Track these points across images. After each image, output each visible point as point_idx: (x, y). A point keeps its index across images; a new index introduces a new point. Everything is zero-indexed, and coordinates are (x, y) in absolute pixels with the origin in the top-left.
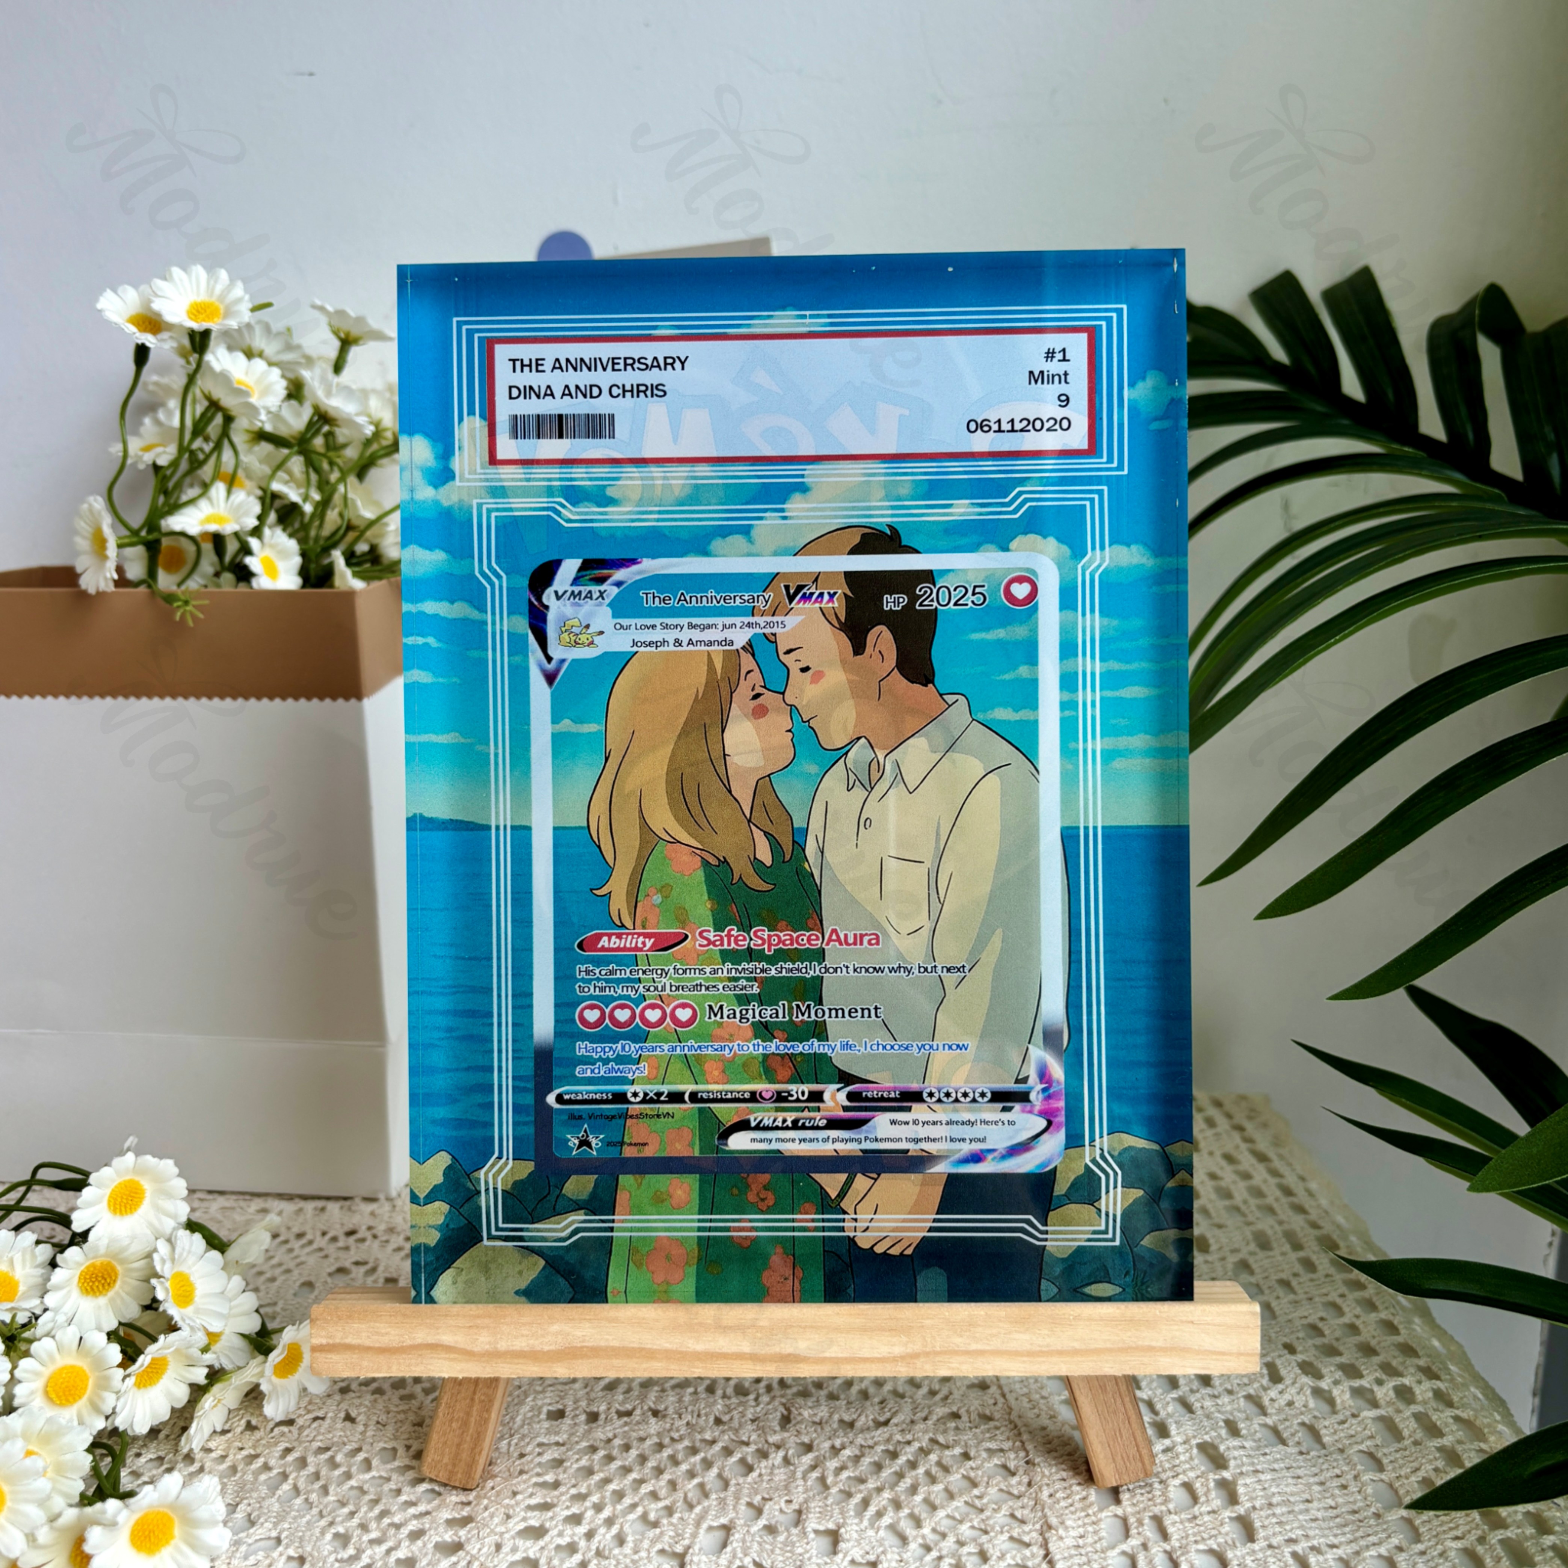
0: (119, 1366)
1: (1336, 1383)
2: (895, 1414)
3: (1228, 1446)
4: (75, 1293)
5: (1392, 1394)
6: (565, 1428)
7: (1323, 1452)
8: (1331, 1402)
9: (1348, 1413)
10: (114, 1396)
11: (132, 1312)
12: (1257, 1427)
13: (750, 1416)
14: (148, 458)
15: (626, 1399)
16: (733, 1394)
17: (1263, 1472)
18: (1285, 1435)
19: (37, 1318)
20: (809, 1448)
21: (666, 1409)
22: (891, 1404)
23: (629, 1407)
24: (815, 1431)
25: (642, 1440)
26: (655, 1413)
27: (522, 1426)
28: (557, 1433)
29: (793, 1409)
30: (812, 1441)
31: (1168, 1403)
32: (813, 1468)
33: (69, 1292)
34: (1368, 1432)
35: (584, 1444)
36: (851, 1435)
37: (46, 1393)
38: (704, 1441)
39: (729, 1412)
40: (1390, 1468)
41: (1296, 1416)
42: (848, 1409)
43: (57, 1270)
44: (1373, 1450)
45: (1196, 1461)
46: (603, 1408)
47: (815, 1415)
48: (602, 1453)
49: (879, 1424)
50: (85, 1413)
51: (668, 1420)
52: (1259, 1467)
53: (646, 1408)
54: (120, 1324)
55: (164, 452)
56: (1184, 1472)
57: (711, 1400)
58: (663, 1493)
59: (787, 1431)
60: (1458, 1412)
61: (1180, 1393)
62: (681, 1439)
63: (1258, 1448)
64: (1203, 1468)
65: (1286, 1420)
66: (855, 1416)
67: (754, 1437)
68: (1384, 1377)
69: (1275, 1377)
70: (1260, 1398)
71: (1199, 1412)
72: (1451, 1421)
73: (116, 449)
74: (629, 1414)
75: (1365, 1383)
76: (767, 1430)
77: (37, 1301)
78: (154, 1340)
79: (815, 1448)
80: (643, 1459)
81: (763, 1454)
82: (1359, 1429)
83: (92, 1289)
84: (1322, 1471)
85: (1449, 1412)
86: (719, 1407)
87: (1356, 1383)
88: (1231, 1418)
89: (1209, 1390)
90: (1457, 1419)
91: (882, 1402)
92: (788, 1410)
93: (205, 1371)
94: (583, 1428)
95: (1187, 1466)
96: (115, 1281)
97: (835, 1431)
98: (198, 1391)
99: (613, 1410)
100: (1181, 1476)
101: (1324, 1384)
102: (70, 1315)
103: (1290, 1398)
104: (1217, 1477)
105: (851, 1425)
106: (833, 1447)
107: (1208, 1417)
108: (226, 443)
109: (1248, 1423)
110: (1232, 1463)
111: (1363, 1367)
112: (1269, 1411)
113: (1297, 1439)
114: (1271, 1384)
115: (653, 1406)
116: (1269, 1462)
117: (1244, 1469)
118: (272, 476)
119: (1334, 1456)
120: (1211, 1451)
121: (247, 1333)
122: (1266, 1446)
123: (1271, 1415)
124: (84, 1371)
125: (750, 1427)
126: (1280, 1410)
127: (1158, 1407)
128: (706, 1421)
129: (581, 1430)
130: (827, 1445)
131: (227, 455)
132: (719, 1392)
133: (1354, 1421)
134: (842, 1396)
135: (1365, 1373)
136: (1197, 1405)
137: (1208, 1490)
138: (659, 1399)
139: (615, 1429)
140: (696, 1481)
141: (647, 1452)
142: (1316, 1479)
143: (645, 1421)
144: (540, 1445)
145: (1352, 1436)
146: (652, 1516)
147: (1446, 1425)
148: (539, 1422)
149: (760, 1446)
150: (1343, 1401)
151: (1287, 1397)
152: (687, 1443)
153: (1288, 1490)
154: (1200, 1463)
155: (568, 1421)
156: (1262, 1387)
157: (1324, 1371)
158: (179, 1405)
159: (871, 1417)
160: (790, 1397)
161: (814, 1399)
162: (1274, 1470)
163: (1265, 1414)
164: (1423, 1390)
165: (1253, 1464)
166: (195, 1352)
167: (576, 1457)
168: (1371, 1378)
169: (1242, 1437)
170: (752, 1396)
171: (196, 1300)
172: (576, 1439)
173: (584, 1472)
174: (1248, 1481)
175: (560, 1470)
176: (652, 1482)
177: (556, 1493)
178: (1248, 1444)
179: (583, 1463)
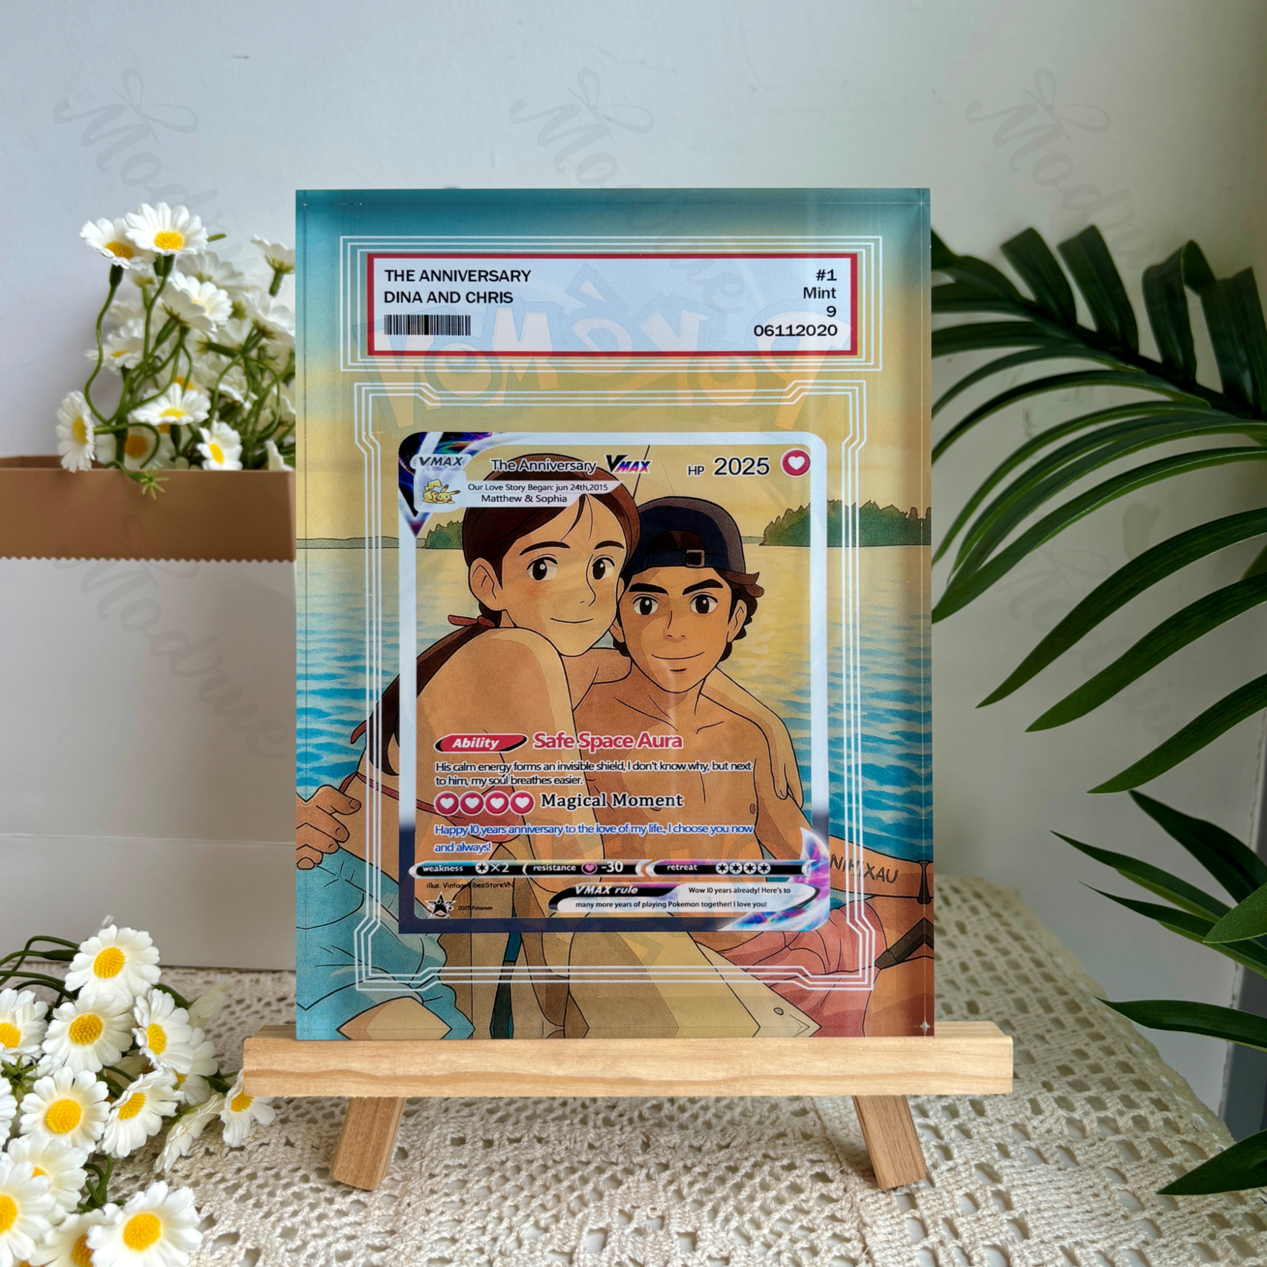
0: (106, 1100)
1: (1086, 1114)
2: (734, 1138)
3: (1000, 1165)
4: (67, 1042)
5: (1130, 1123)
6: (466, 1152)
7: (1077, 1168)
8: (1082, 1129)
9: (1096, 1138)
10: (102, 1125)
11: (113, 1057)
12: (1023, 1150)
13: (617, 1142)
14: (119, 362)
15: (515, 1129)
16: (602, 1125)
17: (1030, 1185)
18: (1046, 1156)
19: (37, 1061)
20: (665, 1167)
21: (548, 1137)
22: (730, 1130)
23: (518, 1135)
24: (671, 1153)
25: (530, 1162)
26: (540, 1140)
27: (431, 1150)
28: (460, 1157)
29: (651, 1137)
30: (668, 1162)
31: (951, 1130)
32: (670, 1182)
33: (63, 1040)
34: (1112, 1153)
35: (483, 1166)
36: (699, 1156)
37: (46, 1123)
38: (580, 1162)
39: (600, 1139)
40: (1133, 1180)
41: (1054, 1140)
42: (696, 1137)
43: (53, 1022)
44: (1117, 1167)
45: (975, 1178)
46: (496, 1136)
47: (669, 1141)
48: (497, 1174)
49: (721, 1148)
50: (79, 1140)
51: (550, 1145)
52: (1027, 1182)
53: (531, 1136)
54: (104, 1067)
55: (132, 358)
56: (966, 1185)
57: (585, 1130)
58: (550, 1205)
59: (648, 1154)
60: (1183, 1137)
61: (961, 1121)
62: (562, 1161)
63: (1025, 1166)
64: (981, 1182)
65: (1046, 1143)
66: (702, 1142)
67: (621, 1159)
68: (1124, 1109)
69: (1037, 1110)
70: (1024, 1126)
71: (976, 1137)
72: (1179, 1144)
73: (93, 354)
74: (518, 1140)
75: (1109, 1114)
76: (632, 1153)
77: (37, 1048)
78: (132, 1080)
79: (671, 1166)
80: (532, 1178)
81: (629, 1172)
82: (1106, 1150)
83: (81, 1038)
84: (1077, 1183)
85: (1177, 1137)
86: (592, 1135)
87: (1102, 1114)
88: (1002, 1142)
89: (983, 1119)
90: (1183, 1142)
91: (722, 1131)
92: (648, 1137)
93: (175, 1105)
94: (480, 1153)
95: (968, 1181)
96: (100, 1032)
97: (687, 1154)
98: (168, 1122)
99: (505, 1138)
100: (964, 1189)
101: (1077, 1115)
102: (64, 1059)
103: (1049, 1126)
104: (993, 1189)
105: (699, 1149)
106: (685, 1167)
107: (983, 1141)
108: (182, 351)
109: (1016, 1146)
110: (1005, 1179)
111: (1107, 1101)
112: (1033, 1136)
113: (1056, 1159)
114: (1033, 1116)
115: (537, 1134)
116: (1034, 1177)
117: (1015, 1183)
118: (220, 379)
119: (1087, 1171)
120: (987, 1169)
121: (206, 1075)
122: (1031, 1165)
123: (1034, 1140)
124: (77, 1105)
125: (618, 1151)
126: (1041, 1136)
127: (943, 1132)
128: (582, 1146)
129: (480, 1154)
130: (680, 1164)
131: (183, 361)
132: (591, 1124)
133: (1101, 1144)
134: (691, 1127)
135: (1109, 1105)
136: (974, 1131)
137: (987, 1199)
138: (542, 1129)
139: (507, 1153)
140: (576, 1194)
141: (534, 1174)
142: (1073, 1189)
143: (531, 1146)
144: (447, 1167)
145: (1100, 1156)
146: (542, 1224)
147: (1176, 1148)
148: (445, 1147)
149: (627, 1165)
150: (1092, 1129)
151: (1046, 1126)
152: (567, 1164)
153: (1052, 1198)
154: (979, 1178)
155: (468, 1146)
156: (1026, 1116)
157: (1077, 1105)
158: (154, 1133)
159: (715, 1142)
160: (648, 1127)
161: (668, 1129)
162: (1039, 1183)
163: (1029, 1139)
164: (1156, 1119)
165: (1022, 1179)
166: (168, 1089)
167: (477, 1178)
168: (1114, 1109)
169: (1011, 1158)
170: (617, 1127)
171: (167, 1047)
172: (476, 1162)
173: (485, 1192)
174: (1019, 1192)
175: (464, 1191)
176: (541, 1197)
177: (462, 1211)
178: (1017, 1163)
179: (483, 1183)
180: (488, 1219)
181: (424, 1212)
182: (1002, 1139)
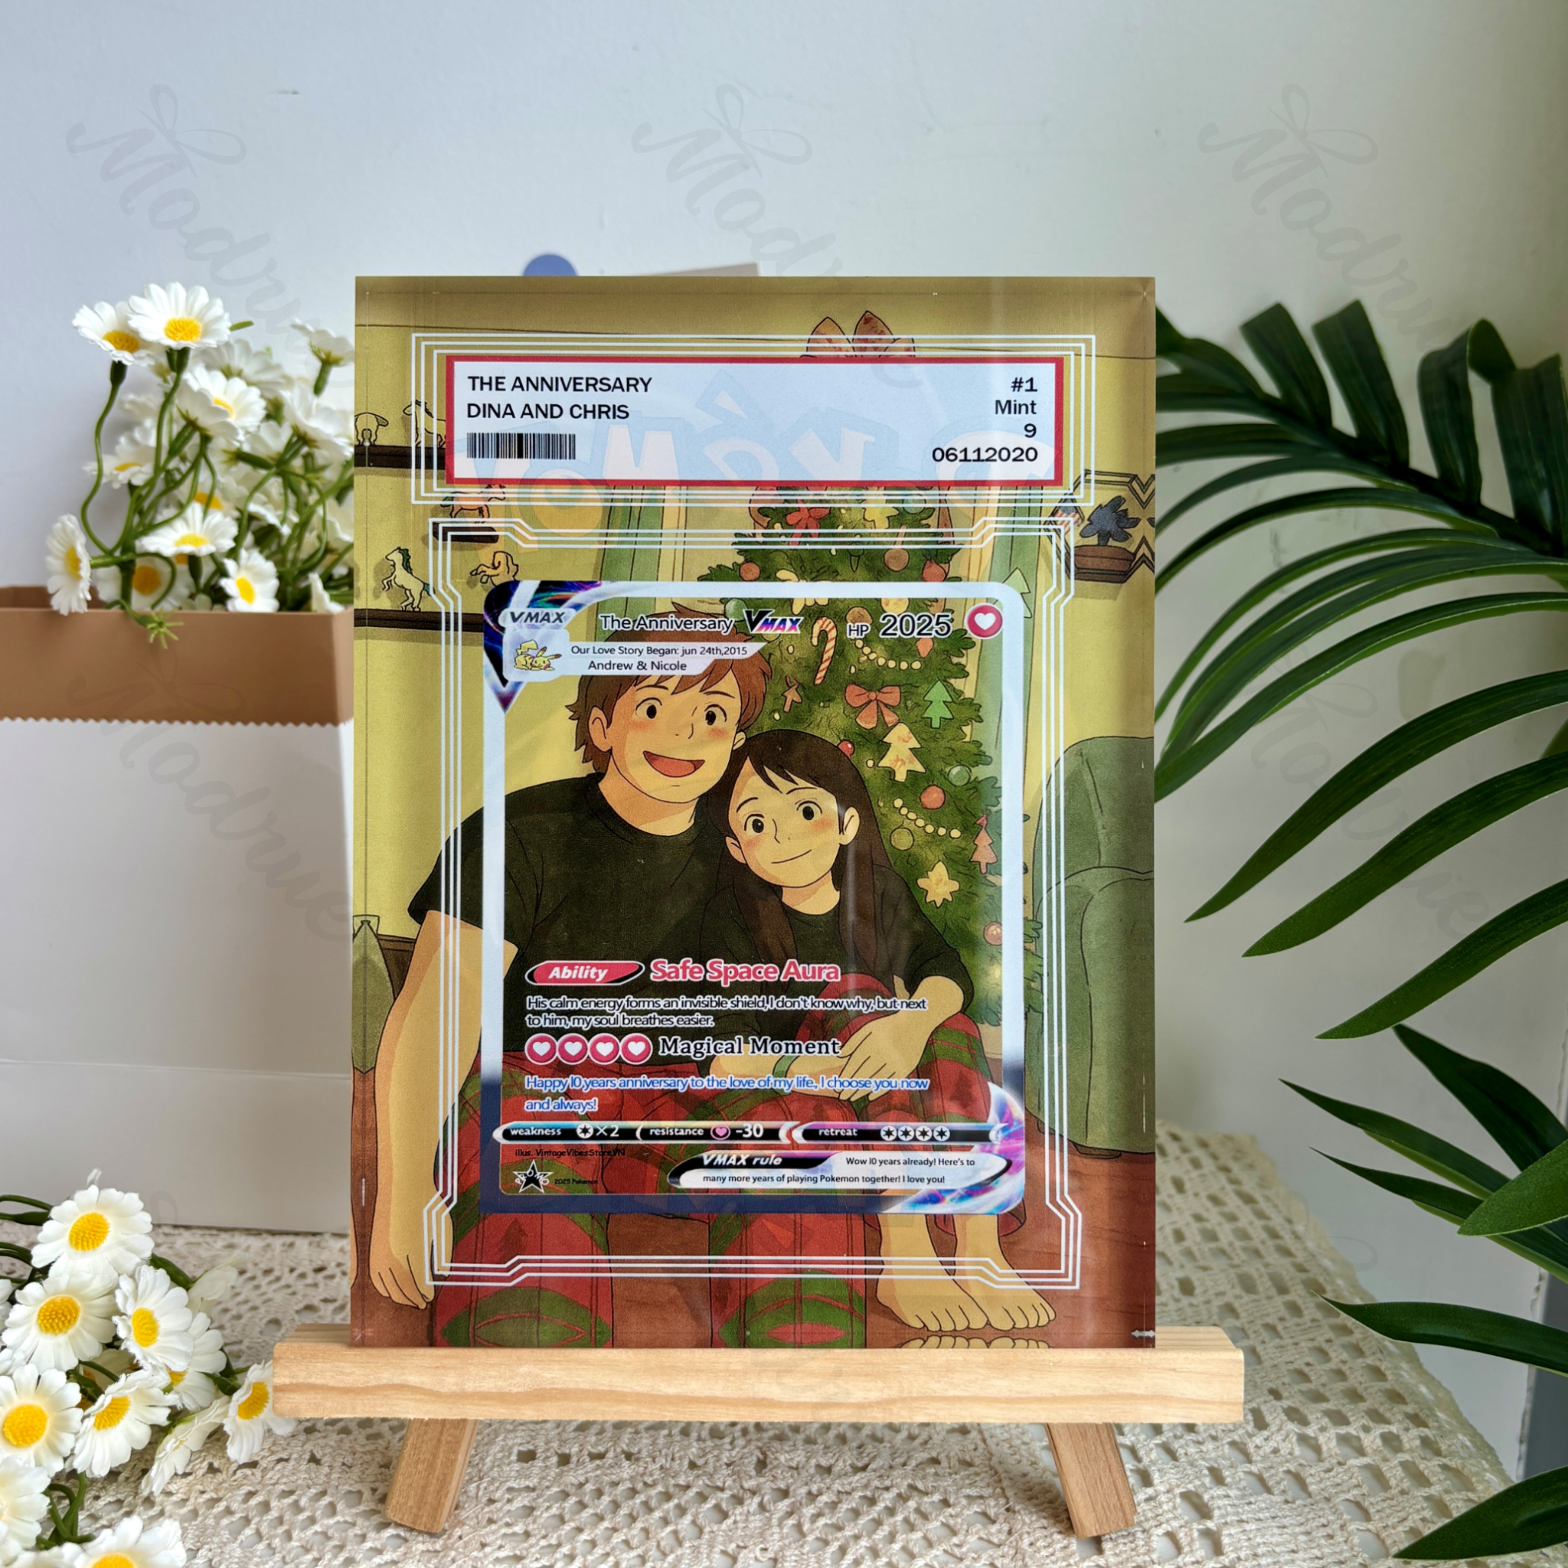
0: (79, 1406)
1: (1323, 1429)
2: (873, 1459)
3: (1212, 1494)
4: (35, 1330)
5: (1379, 1442)
6: (536, 1471)
7: (1309, 1501)
8: (1317, 1449)
9: (1334, 1461)
10: (73, 1437)
11: (92, 1350)
12: (1242, 1475)
13: (725, 1460)
14: (124, 477)
15: (599, 1440)
16: (708, 1437)
17: (1247, 1522)
18: (1271, 1483)
20: (785, 1493)
21: (639, 1452)
22: (869, 1448)
23: (601, 1449)
24: (792, 1476)
25: (615, 1484)
26: (629, 1456)
27: (492, 1468)
28: (528, 1477)
29: (769, 1453)
30: (788, 1487)
31: (1151, 1450)
32: (790, 1514)
33: (29, 1329)
34: (1354, 1481)
35: (555, 1489)
36: (828, 1481)
38: (677, 1485)
39: (704, 1456)
40: (1377, 1517)
41: (1281, 1464)
42: (826, 1454)
43: (16, 1306)
44: (1359, 1499)
45: (1180, 1511)
46: (575, 1449)
47: (792, 1459)
48: (573, 1500)
49: (856, 1470)
50: (43, 1456)
51: (641, 1463)
52: (1244, 1517)
53: (619, 1450)
54: (80, 1362)
55: (140, 472)
56: (1168, 1521)
57: (686, 1443)
58: (635, 1542)
59: (763, 1476)
60: (1445, 1461)
61: (1164, 1439)
62: (655, 1484)
63: (1243, 1497)
64: (1186, 1518)
65: (1271, 1467)
66: (832, 1461)
67: (729, 1482)
68: (1371, 1424)
69: (1261, 1423)
70: (1245, 1444)
71: (1183, 1459)
72: (1439, 1470)
73: (91, 467)
74: (601, 1456)
75: (1352, 1430)
76: (743, 1475)
78: (115, 1379)
79: (791, 1494)
80: (616, 1505)
81: (739, 1501)
82: (1345, 1478)
83: (52, 1327)
84: (1308, 1520)
85: (1437, 1461)
87: (1343, 1430)
88: (1216, 1465)
89: (1193, 1436)
90: (1445, 1467)
91: (860, 1447)
92: (764, 1454)
93: (168, 1412)
94: (554, 1471)
95: (1171, 1515)
96: (75, 1318)
97: (812, 1476)
98: (159, 1433)
99: (585, 1452)
100: (1164, 1526)
101: (1310, 1431)
102: (29, 1352)
103: (1275, 1445)
104: (1201, 1527)
105: (829, 1470)
106: (810, 1493)
107: (1192, 1464)
108: (203, 464)
109: (1233, 1470)
110: (1216, 1513)
111: (1349, 1414)
112: (1254, 1458)
113: (1282, 1487)
114: (1256, 1431)
115: (626, 1448)
116: (1254, 1512)
117: (1229, 1519)
118: (251, 497)
119: (1320, 1505)
120: (1195, 1500)
121: (210, 1372)
122: (1251, 1495)
123: (1256, 1462)
124: (42, 1412)
125: (725, 1471)
126: (1265, 1458)
127: (1141, 1453)
128: (680, 1465)
129: (552, 1473)
130: (803, 1491)
131: (204, 475)
132: (694, 1435)
133: (1340, 1470)
134: (820, 1441)
135: (1351, 1419)
136: (1181, 1452)
137: (1192, 1540)
138: (632, 1441)
139: (587, 1472)
140: (670, 1529)
141: (619, 1499)
142: (1302, 1529)
143: (617, 1464)
144: (510, 1490)
145: (1338, 1485)
147: (1434, 1474)
148: (509, 1464)
149: (735, 1491)
150: (1329, 1449)
151: (1272, 1444)
152: (660, 1488)
153: (1274, 1540)
154: (1185, 1512)
155: (539, 1463)
156: (1247, 1432)
157: (1311, 1418)
158: (140, 1447)
159: (849, 1462)
160: (766, 1440)
161: (791, 1443)
162: (1259, 1520)
163: (1250, 1461)
164: (1411, 1438)
165: (1238, 1513)
166: (157, 1392)
167: (547, 1504)
168: (1357, 1425)
169: (1226, 1485)
170: (727, 1440)
171: (159, 1338)
172: (547, 1484)
173: (555, 1522)
174: (1233, 1531)
175: (530, 1519)
176: (625, 1530)
177: (526, 1545)
178: (1232, 1493)
179: (554, 1511)
180: (558, 1555)
181: (478, 1545)
182: (1216, 1461)
